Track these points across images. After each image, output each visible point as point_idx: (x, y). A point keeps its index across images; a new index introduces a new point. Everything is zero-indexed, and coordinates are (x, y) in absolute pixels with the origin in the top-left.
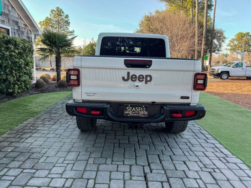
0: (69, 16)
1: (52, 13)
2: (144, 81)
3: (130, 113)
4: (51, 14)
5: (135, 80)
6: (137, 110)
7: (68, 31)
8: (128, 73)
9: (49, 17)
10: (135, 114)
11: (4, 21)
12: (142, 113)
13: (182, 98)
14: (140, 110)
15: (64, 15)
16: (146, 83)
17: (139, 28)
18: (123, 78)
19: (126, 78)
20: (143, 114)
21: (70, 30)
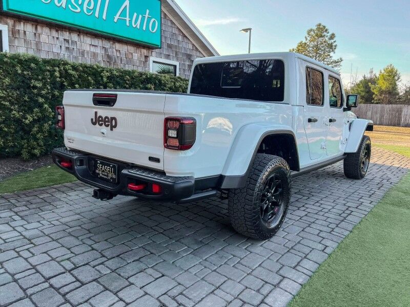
0: (336, 35)
1: (309, 34)
2: (110, 126)
3: (100, 172)
4: (307, 36)
5: (102, 124)
6: (106, 171)
7: (332, 61)
9: (304, 41)
10: (105, 175)
11: (169, 55)
12: (111, 175)
13: (151, 159)
14: (109, 171)
15: (328, 35)
16: (111, 129)
18: (92, 120)
20: (111, 178)
21: (333, 58)
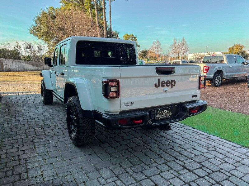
2: (170, 86)
3: (160, 116)
5: (164, 86)
6: (165, 113)
8: (159, 80)
10: (164, 116)
12: (168, 114)
13: (193, 96)
14: (167, 112)
16: (172, 87)
17: (35, 25)
18: (155, 85)
19: (157, 85)
20: (169, 116)
